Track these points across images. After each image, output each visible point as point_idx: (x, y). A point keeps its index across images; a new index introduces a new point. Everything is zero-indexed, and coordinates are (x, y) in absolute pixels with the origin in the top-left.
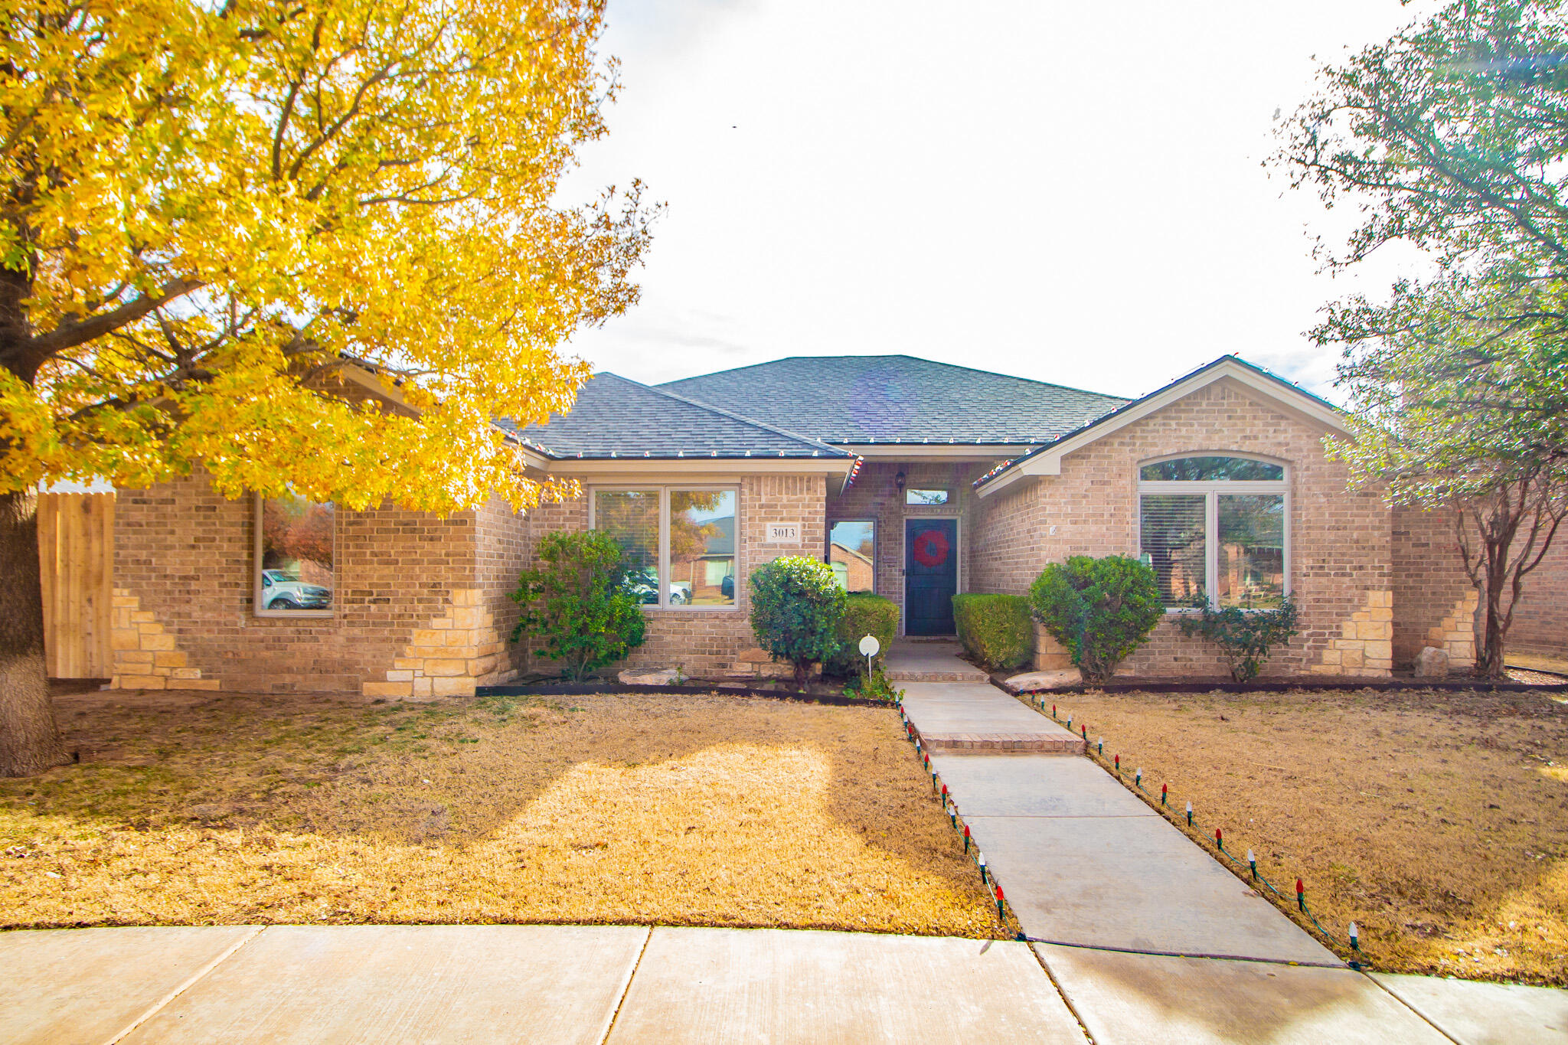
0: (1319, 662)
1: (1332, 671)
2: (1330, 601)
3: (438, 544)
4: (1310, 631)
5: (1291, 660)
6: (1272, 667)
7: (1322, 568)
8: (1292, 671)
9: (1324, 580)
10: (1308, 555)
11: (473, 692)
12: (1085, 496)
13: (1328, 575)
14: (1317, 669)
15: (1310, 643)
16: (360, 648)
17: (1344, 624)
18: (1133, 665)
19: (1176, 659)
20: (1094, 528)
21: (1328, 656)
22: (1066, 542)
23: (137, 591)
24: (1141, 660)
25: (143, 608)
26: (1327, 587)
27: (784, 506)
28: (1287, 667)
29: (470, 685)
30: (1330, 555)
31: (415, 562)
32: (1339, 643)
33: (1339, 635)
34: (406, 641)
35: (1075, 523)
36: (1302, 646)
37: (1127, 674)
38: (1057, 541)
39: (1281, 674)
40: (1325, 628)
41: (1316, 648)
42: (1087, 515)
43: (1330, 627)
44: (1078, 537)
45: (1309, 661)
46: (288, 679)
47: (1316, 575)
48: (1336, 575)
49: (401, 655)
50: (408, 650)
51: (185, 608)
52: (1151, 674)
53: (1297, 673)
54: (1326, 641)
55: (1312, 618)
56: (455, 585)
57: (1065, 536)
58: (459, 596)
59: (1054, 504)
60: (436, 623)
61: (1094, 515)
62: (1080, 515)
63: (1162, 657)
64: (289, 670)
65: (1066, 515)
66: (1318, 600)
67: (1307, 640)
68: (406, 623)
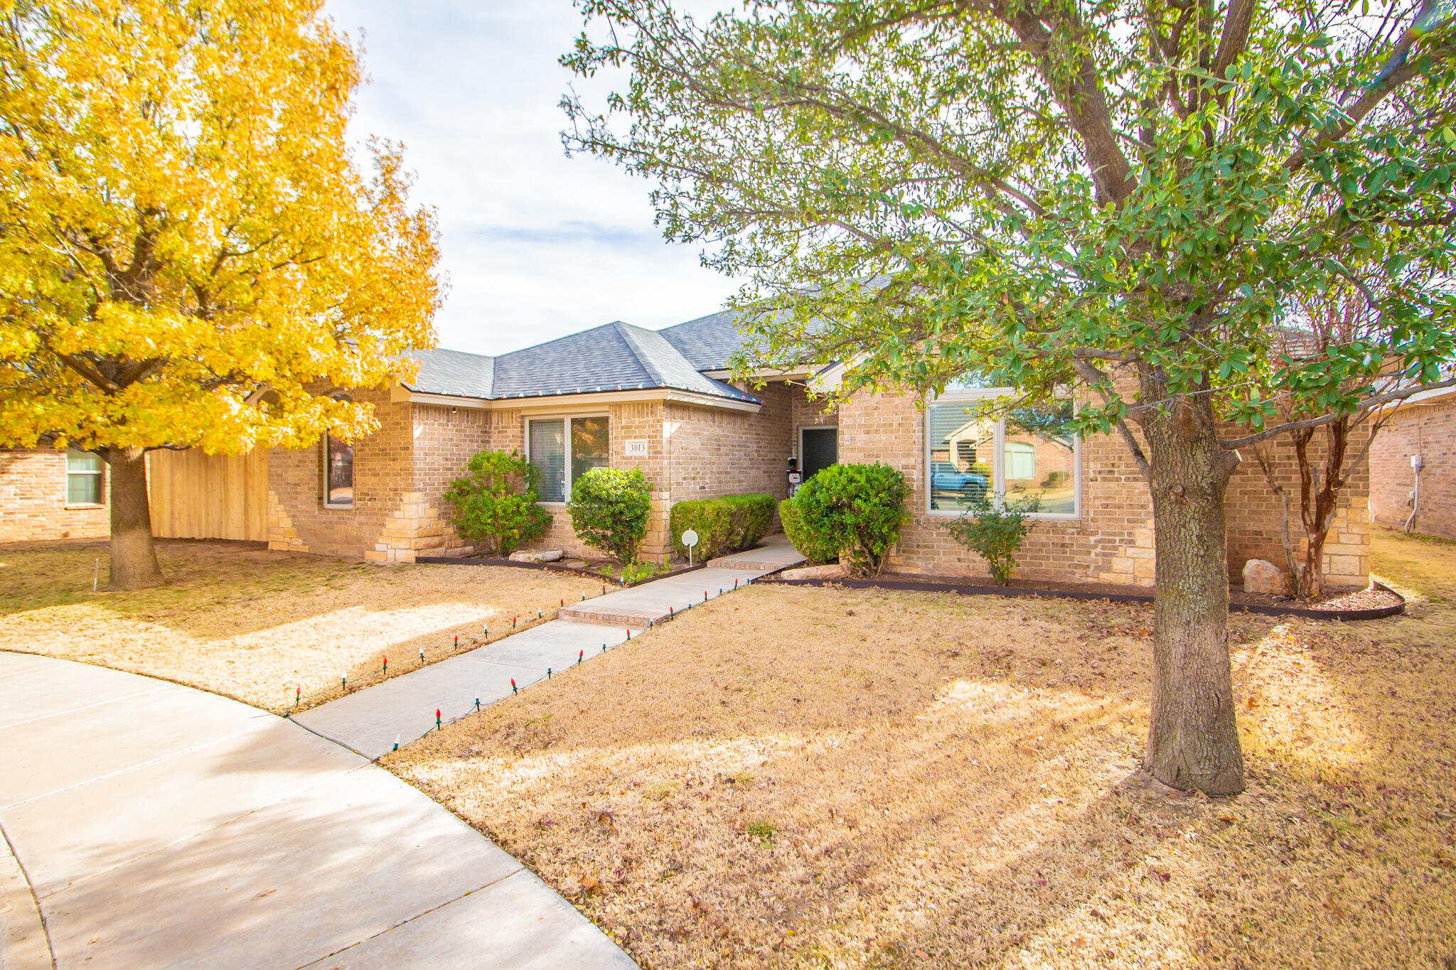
0: (1109, 570)
1: (1125, 580)
2: (1120, 507)
3: (397, 463)
4: (1098, 537)
5: (1077, 566)
6: (1056, 573)
7: (1111, 472)
8: (1078, 578)
9: (1113, 485)
10: (1096, 459)
11: (414, 560)
12: (876, 408)
13: (1118, 479)
14: (1105, 577)
15: (1099, 550)
16: (365, 528)
17: (1137, 531)
18: (920, 563)
19: (959, 560)
20: (883, 437)
21: (1119, 564)
22: (860, 450)
23: (278, 493)
24: (927, 559)
25: (280, 503)
26: (1118, 492)
27: (637, 427)
28: (1073, 573)
29: (411, 556)
30: (1120, 458)
31: (387, 474)
32: (1130, 551)
33: (1131, 543)
34: (383, 525)
35: (868, 433)
36: (1089, 553)
37: (914, 571)
38: (853, 450)
39: (1066, 580)
40: (1114, 534)
41: (1105, 555)
42: (879, 426)
43: (1122, 534)
44: (871, 445)
45: (1098, 568)
46: (335, 547)
47: (1104, 479)
48: (1127, 479)
49: (381, 534)
50: (384, 531)
51: (294, 503)
52: (936, 573)
53: (1084, 580)
54: (1116, 548)
55: (1100, 523)
56: (406, 490)
57: (859, 445)
58: (407, 497)
59: (850, 416)
60: (397, 514)
61: (884, 425)
62: (872, 426)
63: (947, 558)
64: (335, 542)
65: (860, 426)
66: (1107, 506)
67: (1095, 547)
68: (384, 512)
